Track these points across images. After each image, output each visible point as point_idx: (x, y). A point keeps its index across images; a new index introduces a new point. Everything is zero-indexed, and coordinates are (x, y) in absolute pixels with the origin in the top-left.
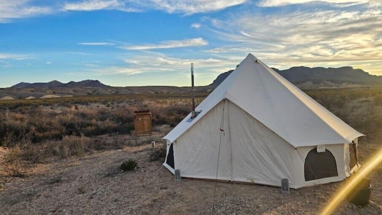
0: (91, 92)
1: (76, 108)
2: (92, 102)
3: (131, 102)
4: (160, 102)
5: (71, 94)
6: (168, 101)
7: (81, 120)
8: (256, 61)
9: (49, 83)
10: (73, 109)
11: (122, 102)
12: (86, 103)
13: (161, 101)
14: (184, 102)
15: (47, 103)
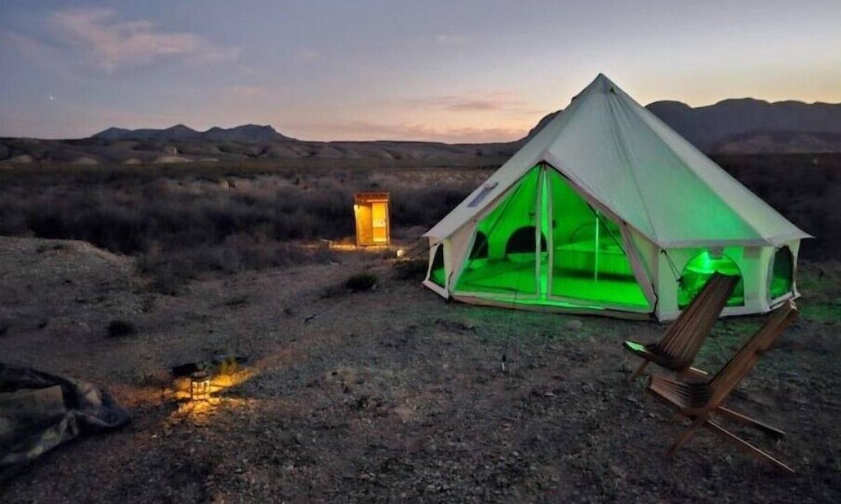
0: (256, 153)
1: (231, 185)
2: (262, 173)
3: (345, 176)
4: (405, 178)
5: (214, 156)
6: (424, 176)
7: (244, 210)
8: (612, 90)
9: (167, 130)
10: (225, 185)
11: (323, 175)
12: (250, 175)
13: (408, 175)
14: (459, 179)
15: (171, 172)
